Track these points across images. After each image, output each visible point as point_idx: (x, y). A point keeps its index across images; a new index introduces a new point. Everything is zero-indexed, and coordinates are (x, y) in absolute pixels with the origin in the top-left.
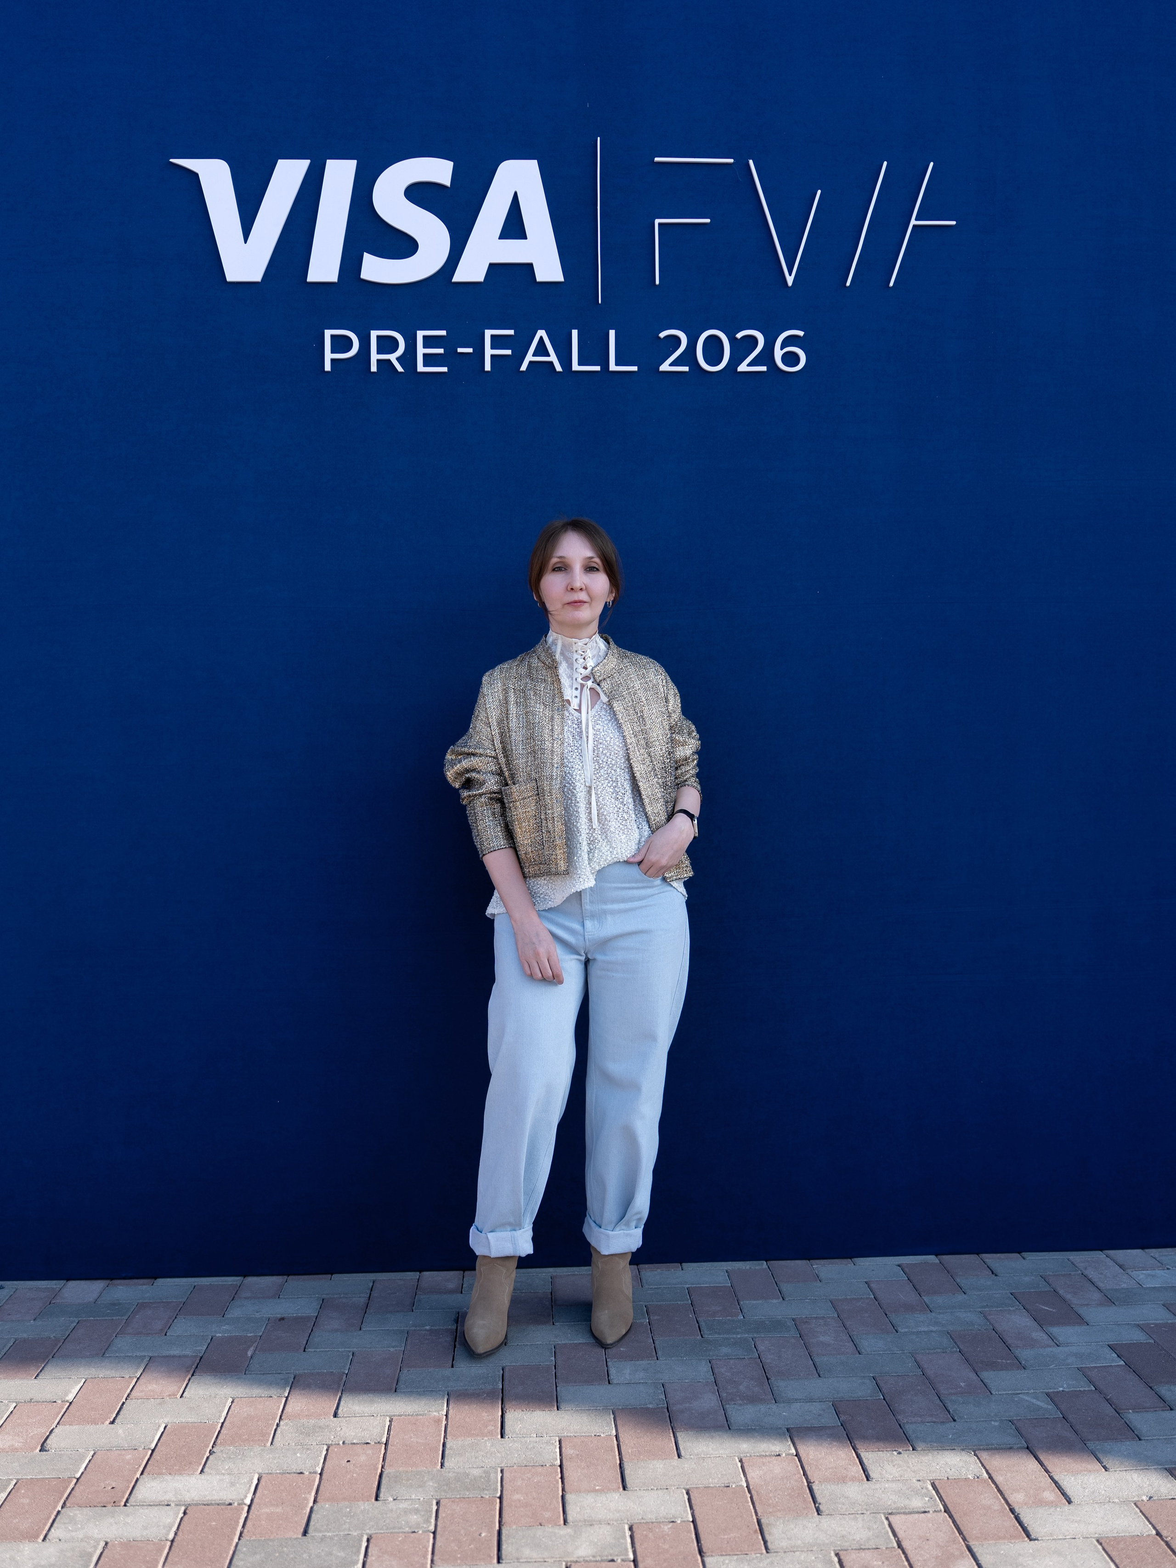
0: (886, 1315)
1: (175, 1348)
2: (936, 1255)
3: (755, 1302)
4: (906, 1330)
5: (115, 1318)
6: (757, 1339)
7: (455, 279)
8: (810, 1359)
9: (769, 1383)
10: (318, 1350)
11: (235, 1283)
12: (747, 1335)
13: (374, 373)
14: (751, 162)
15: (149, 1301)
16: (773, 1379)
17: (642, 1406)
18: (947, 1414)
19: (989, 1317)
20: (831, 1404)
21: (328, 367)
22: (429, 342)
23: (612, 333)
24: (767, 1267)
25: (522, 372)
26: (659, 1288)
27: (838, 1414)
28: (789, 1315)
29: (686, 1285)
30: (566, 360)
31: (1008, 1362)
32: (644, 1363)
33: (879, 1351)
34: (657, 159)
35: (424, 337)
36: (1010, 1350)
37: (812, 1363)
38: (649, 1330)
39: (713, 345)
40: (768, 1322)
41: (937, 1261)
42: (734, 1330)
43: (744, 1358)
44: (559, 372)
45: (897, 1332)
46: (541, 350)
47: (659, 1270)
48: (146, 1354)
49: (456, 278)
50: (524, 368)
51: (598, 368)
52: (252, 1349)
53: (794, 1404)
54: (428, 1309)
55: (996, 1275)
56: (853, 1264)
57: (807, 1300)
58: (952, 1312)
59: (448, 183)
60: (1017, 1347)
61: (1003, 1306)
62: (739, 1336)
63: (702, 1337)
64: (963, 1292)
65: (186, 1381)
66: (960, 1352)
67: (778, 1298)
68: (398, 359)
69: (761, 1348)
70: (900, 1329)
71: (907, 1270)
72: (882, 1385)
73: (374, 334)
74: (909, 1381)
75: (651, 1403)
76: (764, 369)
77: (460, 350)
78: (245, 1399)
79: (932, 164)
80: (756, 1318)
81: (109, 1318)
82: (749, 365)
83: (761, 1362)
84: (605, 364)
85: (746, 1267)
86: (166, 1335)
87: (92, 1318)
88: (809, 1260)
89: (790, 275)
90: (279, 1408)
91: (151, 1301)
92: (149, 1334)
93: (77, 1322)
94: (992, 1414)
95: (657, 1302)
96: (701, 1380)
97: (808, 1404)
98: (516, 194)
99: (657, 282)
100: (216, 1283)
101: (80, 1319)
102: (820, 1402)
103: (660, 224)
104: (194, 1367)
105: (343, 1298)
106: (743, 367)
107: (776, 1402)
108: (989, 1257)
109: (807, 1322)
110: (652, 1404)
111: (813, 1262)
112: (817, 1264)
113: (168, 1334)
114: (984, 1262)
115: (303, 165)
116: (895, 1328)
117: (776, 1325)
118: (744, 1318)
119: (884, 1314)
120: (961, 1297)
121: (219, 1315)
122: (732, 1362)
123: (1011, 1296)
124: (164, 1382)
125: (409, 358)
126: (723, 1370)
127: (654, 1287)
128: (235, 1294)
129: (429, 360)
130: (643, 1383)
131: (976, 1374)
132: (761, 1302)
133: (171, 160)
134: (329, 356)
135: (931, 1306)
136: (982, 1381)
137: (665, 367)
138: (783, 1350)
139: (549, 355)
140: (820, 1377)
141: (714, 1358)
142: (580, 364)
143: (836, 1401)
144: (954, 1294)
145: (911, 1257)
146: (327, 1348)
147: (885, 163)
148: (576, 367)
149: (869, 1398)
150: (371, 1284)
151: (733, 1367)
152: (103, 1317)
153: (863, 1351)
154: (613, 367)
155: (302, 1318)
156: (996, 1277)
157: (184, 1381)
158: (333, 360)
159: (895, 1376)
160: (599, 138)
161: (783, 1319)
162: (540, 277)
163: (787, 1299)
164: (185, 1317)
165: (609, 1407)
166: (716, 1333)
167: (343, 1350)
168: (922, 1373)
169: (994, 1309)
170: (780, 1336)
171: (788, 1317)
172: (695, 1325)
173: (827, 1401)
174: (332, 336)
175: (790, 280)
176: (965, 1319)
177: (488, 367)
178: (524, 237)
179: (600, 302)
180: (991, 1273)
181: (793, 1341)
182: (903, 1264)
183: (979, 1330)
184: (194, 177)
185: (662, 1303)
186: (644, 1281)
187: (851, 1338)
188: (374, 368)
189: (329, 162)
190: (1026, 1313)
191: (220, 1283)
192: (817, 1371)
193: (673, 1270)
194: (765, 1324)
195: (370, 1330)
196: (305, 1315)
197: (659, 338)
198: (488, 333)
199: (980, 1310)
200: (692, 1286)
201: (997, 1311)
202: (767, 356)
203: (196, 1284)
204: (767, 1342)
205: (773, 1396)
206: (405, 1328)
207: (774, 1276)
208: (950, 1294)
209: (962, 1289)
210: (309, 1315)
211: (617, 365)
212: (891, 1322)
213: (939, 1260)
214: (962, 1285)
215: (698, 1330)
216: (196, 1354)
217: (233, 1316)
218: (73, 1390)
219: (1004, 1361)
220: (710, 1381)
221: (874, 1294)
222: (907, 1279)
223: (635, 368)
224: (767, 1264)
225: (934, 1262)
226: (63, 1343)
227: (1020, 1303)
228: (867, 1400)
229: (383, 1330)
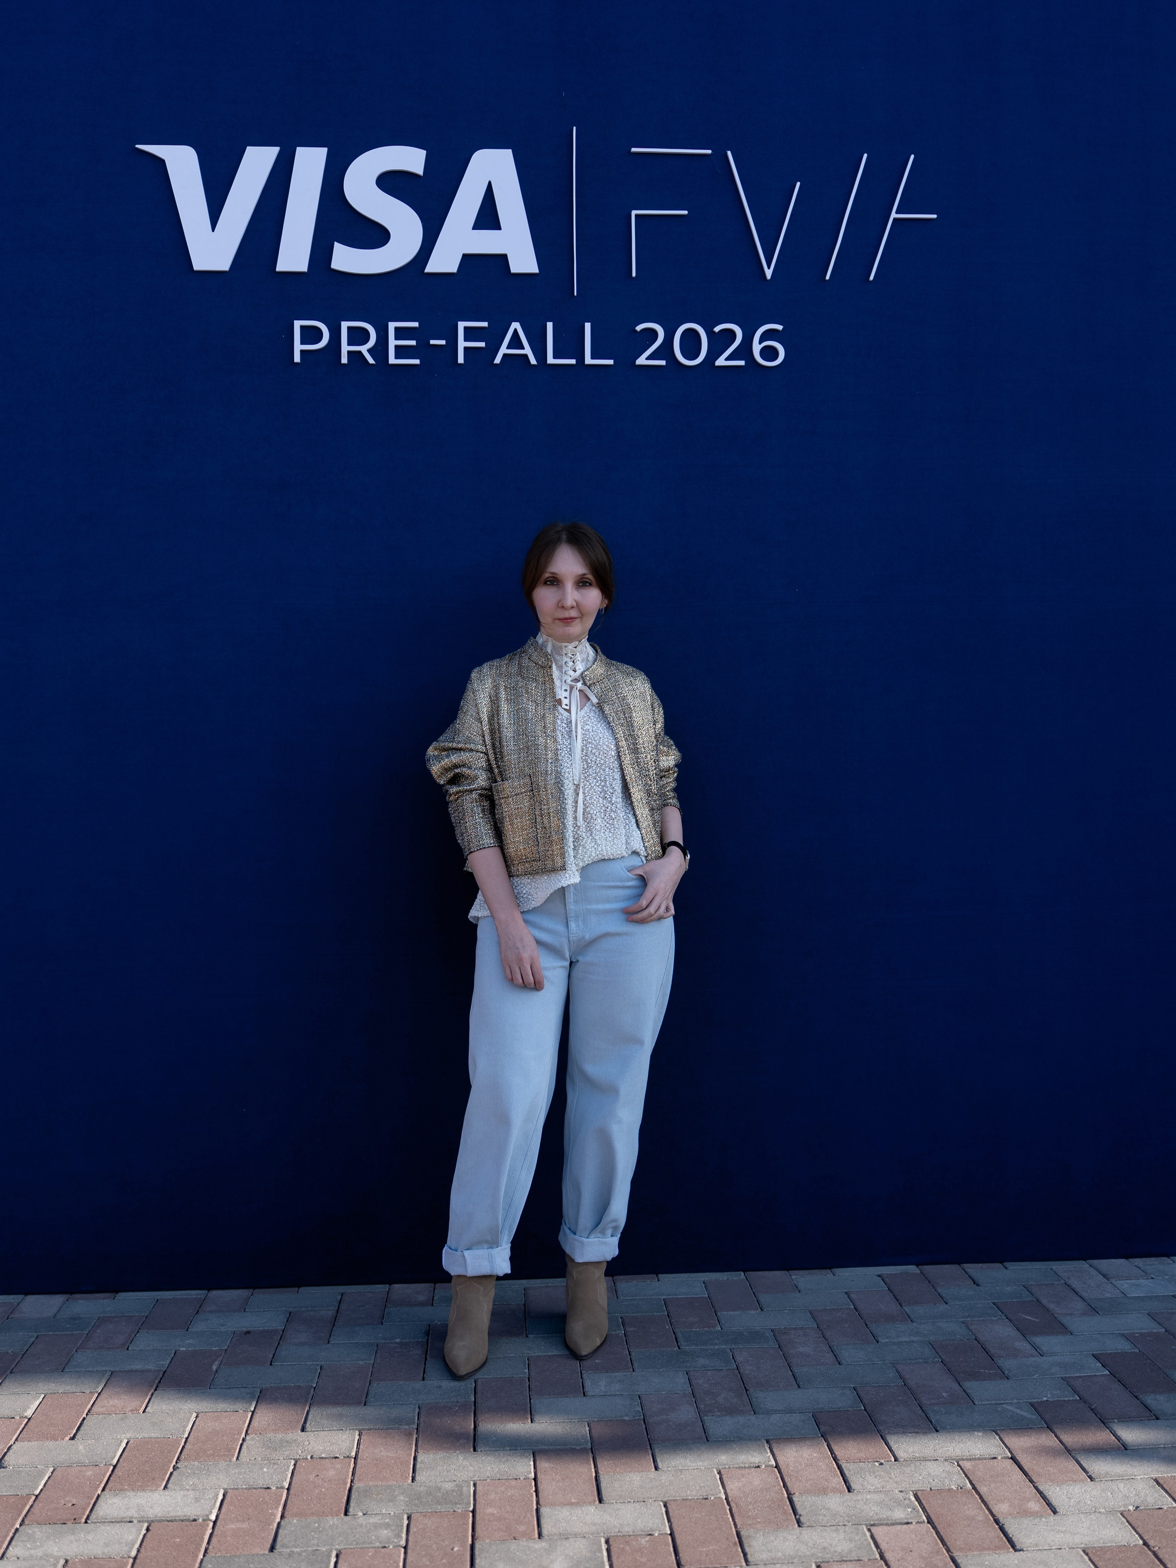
0: (867, 1325)
1: (137, 1363)
2: (917, 1265)
3: (732, 1313)
4: (887, 1340)
5: (75, 1333)
6: (735, 1350)
7: (426, 271)
8: (790, 1370)
9: (747, 1394)
10: (285, 1364)
11: (199, 1297)
12: (724, 1346)
13: (344, 364)
14: (729, 153)
15: (110, 1315)
16: (751, 1390)
17: (618, 1418)
18: (929, 1425)
19: (971, 1327)
20: (811, 1415)
21: (297, 359)
22: (401, 333)
23: (588, 326)
24: (745, 1277)
25: (497, 364)
26: (635, 1299)
27: (819, 1426)
28: (767, 1326)
29: (662, 1296)
30: (540, 353)
31: (991, 1372)
32: (619, 1375)
33: (859, 1361)
34: (634, 150)
35: (396, 328)
36: (993, 1360)
37: (792, 1374)
38: (625, 1341)
39: (692, 339)
40: (746, 1333)
41: (918, 1271)
42: (712, 1342)
43: (722, 1370)
44: (534, 365)
45: (878, 1343)
46: (516, 342)
47: (635, 1282)
48: (108, 1369)
49: (430, 268)
50: (497, 360)
51: (573, 362)
52: (217, 1363)
53: (774, 1415)
54: (399, 1321)
55: (978, 1285)
56: (832, 1275)
57: (786, 1311)
58: (933, 1322)
59: (421, 172)
60: (1000, 1357)
61: (986, 1316)
62: (716, 1347)
63: (679, 1348)
64: (945, 1302)
65: (149, 1396)
66: (942, 1362)
67: (757, 1309)
68: (369, 351)
69: (739, 1359)
70: (880, 1340)
71: (887, 1280)
72: (862, 1395)
73: (345, 325)
74: (890, 1392)
75: (627, 1415)
76: (742, 363)
77: (432, 342)
78: (209, 1414)
79: (912, 157)
80: (734, 1329)
81: (69, 1333)
83: (740, 1373)
84: (581, 357)
85: (723, 1278)
86: (128, 1349)
87: (52, 1333)
88: (788, 1270)
89: (769, 268)
90: (245, 1422)
91: (112, 1315)
92: (111, 1348)
93: (36, 1336)
95: (633, 1313)
96: (678, 1392)
97: (788, 1415)
98: (490, 183)
99: (634, 274)
100: (180, 1297)
101: (39, 1334)
102: (800, 1412)
103: (636, 216)
104: (157, 1382)
105: (311, 1311)
106: (721, 362)
107: (755, 1414)
108: (971, 1268)
109: (785, 1333)
110: (629, 1416)
111: (792, 1272)
112: (795, 1275)
113: (130, 1348)
114: (965, 1272)
115: (272, 152)
116: (876, 1338)
117: (755, 1336)
118: (722, 1329)
119: (864, 1325)
120: (942, 1307)
121: (183, 1329)
122: (709, 1373)
123: (993, 1305)
124: (126, 1397)
125: (380, 350)
126: (701, 1381)
127: (629, 1298)
128: (200, 1308)
129: (401, 352)
130: (618, 1395)
131: (959, 1384)
132: (739, 1312)
133: (137, 146)
134: (298, 347)
135: (912, 1317)
136: (965, 1391)
137: (642, 361)
139: (523, 348)
140: (799, 1387)
141: (692, 1370)
142: (555, 357)
143: (816, 1412)
144: (935, 1304)
145: (892, 1267)
146: (294, 1362)
147: (865, 156)
148: (550, 360)
149: (849, 1409)
150: (340, 1297)
151: (711, 1378)
152: (63, 1331)
153: (843, 1361)
154: (588, 360)
155: (268, 1331)
156: (977, 1287)
157: (147, 1396)
158: (302, 352)
159: (876, 1386)
160: (575, 128)
161: (762, 1330)
163: (765, 1310)
164: (147, 1331)
165: (584, 1420)
166: (693, 1344)
167: (311, 1363)
168: (903, 1384)
169: (976, 1319)
170: (759, 1347)
171: (766, 1328)
172: (672, 1336)
173: (807, 1412)
174: (302, 327)
175: (769, 273)
176: (947, 1329)
177: (461, 360)
178: (499, 228)
179: (575, 294)
180: (973, 1283)
181: (772, 1351)
182: (883, 1274)
183: (961, 1340)
184: (160, 163)
185: (638, 1314)
186: (619, 1293)
187: (831, 1349)
188: (344, 360)
189: (299, 149)
190: (1008, 1323)
191: (184, 1297)
192: (796, 1381)
193: (648, 1281)
194: (744, 1334)
195: (339, 1343)
196: (271, 1328)
197: (636, 331)
198: (461, 325)
199: (962, 1320)
200: (669, 1297)
201: (980, 1321)
202: (745, 351)
203: (159, 1297)
204: (745, 1353)
205: (752, 1407)
206: (374, 1341)
207: (752, 1287)
208: (931, 1304)
209: (943, 1299)
210: (276, 1328)
211: (592, 358)
212: (871, 1333)
213: (920, 1270)
214: (944, 1295)
215: (675, 1342)
216: (159, 1369)
217: (197, 1330)
218: (32, 1406)
219: (987, 1371)
220: (687, 1392)
221: (854, 1305)
222: (887, 1289)
223: (611, 362)
224: (745, 1275)
225: (915, 1271)
226: (21, 1358)
227: (1003, 1313)
228: (848, 1411)
229: (352, 1343)
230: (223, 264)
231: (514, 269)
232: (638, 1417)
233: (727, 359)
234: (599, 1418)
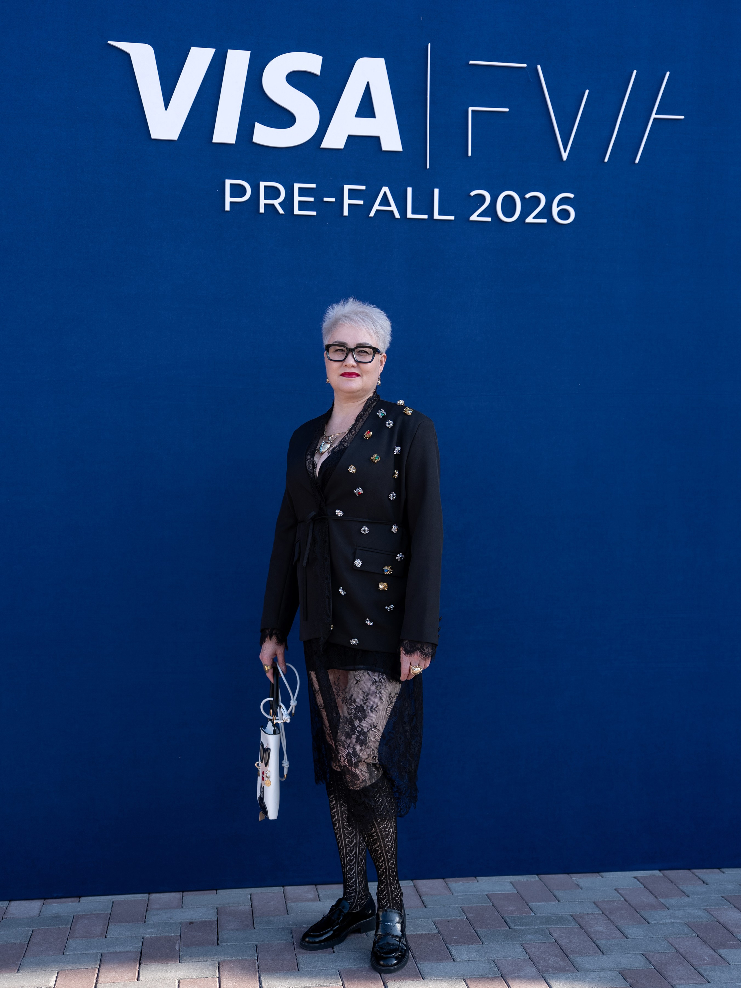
0: (637, 912)
1: (118, 946)
2: (660, 870)
3: (539, 904)
4: (655, 922)
5: (61, 927)
6: (550, 929)
7: (323, 146)
8: (593, 942)
9: (568, 959)
10: (229, 944)
11: (144, 898)
12: (541, 927)
13: (262, 213)
14: (539, 67)
15: (82, 914)
16: (571, 956)
17: (484, 976)
18: (703, 979)
19: (712, 913)
20: (618, 972)
21: (227, 208)
22: (303, 192)
23: (436, 191)
24: (539, 879)
25: (371, 217)
26: (465, 895)
27: (626, 979)
28: (567, 913)
29: (484, 892)
30: (402, 209)
31: (735, 943)
32: (474, 946)
33: (640, 936)
34: (471, 62)
35: (300, 188)
36: (734, 935)
37: (595, 945)
38: (469, 924)
39: (509, 203)
40: (554, 917)
41: (661, 875)
42: (531, 923)
43: (545, 942)
44: (398, 219)
45: (649, 923)
46: (385, 201)
47: (461, 882)
48: (98, 952)
49: (324, 145)
50: (372, 214)
51: (426, 217)
52: (178, 944)
53: (592, 973)
54: (300, 913)
55: (707, 884)
56: (601, 877)
57: (577, 902)
58: (684, 909)
59: (318, 71)
60: (738, 933)
61: (719, 905)
62: (536, 927)
63: (510, 928)
64: (687, 896)
65: (137, 969)
66: (698, 936)
67: (555, 901)
68: (280, 204)
69: (555, 935)
70: (650, 921)
71: (641, 880)
72: (650, 959)
73: (262, 184)
74: (669, 956)
75: (489, 974)
76: (545, 221)
77: (326, 199)
78: (188, 980)
79: (668, 73)
80: (543, 914)
81: (57, 927)
82: (534, 218)
83: (558, 945)
84: (431, 214)
85: (524, 879)
86: (106, 937)
87: (43, 928)
88: (568, 874)
89: (565, 152)
90: (216, 985)
91: (83, 914)
92: (93, 937)
93: (32, 930)
94: (735, 978)
95: (468, 904)
96: (519, 958)
97: (602, 972)
98: (368, 83)
99: (470, 154)
100: (129, 899)
101: (33, 929)
102: (609, 971)
103: (473, 111)
104: (138, 959)
105: (232, 906)
106: (530, 219)
107: (578, 972)
108: (699, 872)
109: (581, 917)
110: (491, 974)
111: (572, 875)
112: (575, 877)
113: (108, 937)
114: (696, 875)
115: (209, 53)
116: (647, 921)
117: (560, 919)
118: (535, 915)
119: (635, 911)
120: (686, 899)
121: (142, 922)
122: (537, 945)
123: (722, 898)
124: (120, 971)
125: (288, 203)
126: (533, 950)
127: (461, 894)
128: (147, 906)
129: (303, 205)
130: (478, 960)
131: (714, 951)
132: (543, 903)
133: (109, 42)
134: (228, 199)
135: (667, 906)
136: (720, 956)
137: (474, 217)
138: (571, 936)
139: (390, 206)
140: (604, 954)
141: (524, 942)
142: (413, 213)
143: (621, 970)
144: (681, 897)
145: (642, 872)
146: (235, 942)
147: (635, 72)
148: (410, 215)
149: (644, 968)
150: (250, 896)
151: (539, 948)
152: (51, 926)
153: (629, 936)
154: (436, 216)
155: (206, 922)
156: (707, 886)
157: (136, 969)
158: (231, 203)
159: (657, 953)
160: (429, 44)
161: (564, 915)
162: (386, 147)
163: (562, 902)
164: (115, 924)
165: (460, 977)
166: (519, 925)
167: (247, 943)
168: (675, 951)
169: (713, 907)
170: (566, 927)
171: (567, 914)
172: (501, 920)
173: (615, 970)
174: (231, 185)
175: (565, 156)
176: (695, 914)
177: (346, 213)
178: (374, 117)
179: (428, 167)
180: (703, 883)
181: (576, 930)
182: (637, 876)
183: (707, 922)
184: (127, 56)
185: (471, 905)
186: (453, 890)
187: (617, 928)
188: (262, 210)
189: (229, 51)
190: (737, 910)
191: (132, 899)
192: (600, 950)
193: (471, 882)
194: (552, 918)
195: (263, 929)
196: (208, 919)
197: (470, 196)
198: (347, 188)
199: (703, 908)
200: (489, 893)
201: (716, 908)
202: (547, 212)
203: (114, 900)
204: (557, 931)
205: (575, 967)
206: (288, 927)
207: (547, 886)
208: (678, 897)
209: (685, 894)
210: (211, 919)
211: (440, 214)
212: (642, 917)
213: (663, 874)
214: (685, 891)
215: (505, 924)
216: (136, 950)
217: (152, 922)
218: (52, 979)
219: (731, 943)
220: (526, 958)
221: (623, 897)
222: (643, 887)
223: (452, 218)
224: (538, 877)
225: (659, 875)
226: (27, 946)
227: (731, 903)
228: (643, 969)
229: (272, 928)
230: (174, 135)
231: (385, 148)
232: (498, 975)
234: (471, 976)
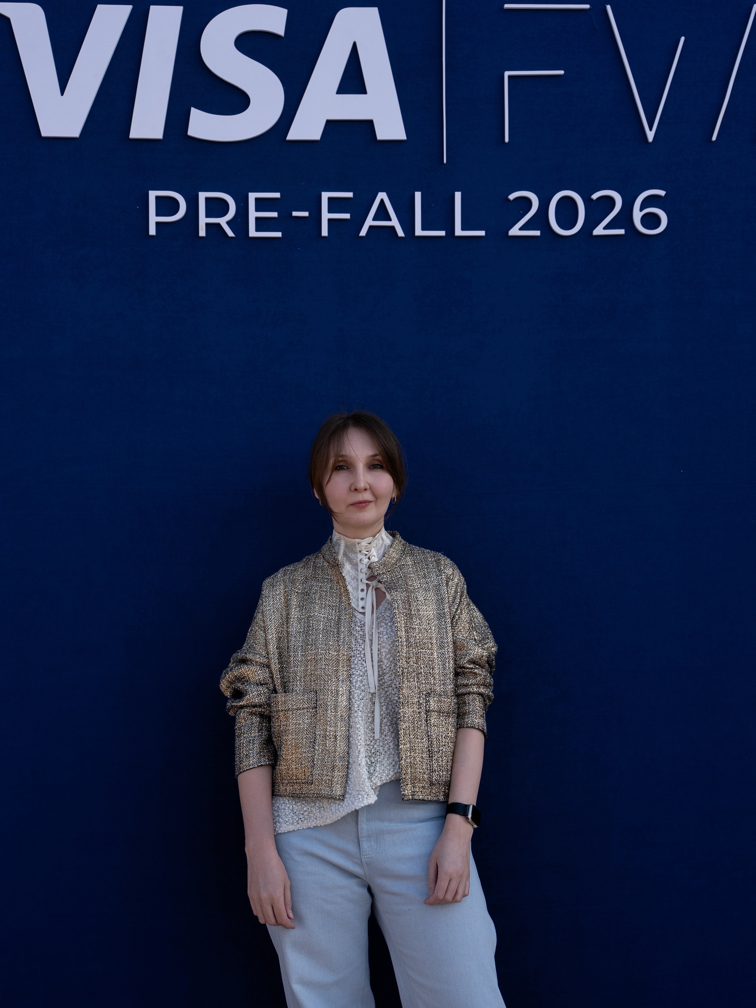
7: (289, 137)
13: (202, 237)
14: (609, 8)
21: (152, 231)
22: (261, 204)
23: (458, 196)
25: (362, 237)
30: (408, 225)
34: (507, 6)
35: (257, 199)
39: (567, 208)
44: (402, 238)
46: (382, 214)
49: (292, 136)
50: (363, 233)
51: (442, 233)
59: (281, 31)
68: (228, 223)
73: (202, 196)
76: (622, 232)
77: (295, 214)
84: (451, 229)
89: (651, 130)
98: (355, 44)
99: (507, 140)
103: (510, 77)
106: (599, 231)
115: (124, 11)
125: (240, 222)
129: (261, 224)
134: (153, 219)
137: (515, 231)
139: (389, 219)
142: (423, 229)
148: (419, 232)
154: (459, 232)
158: (158, 224)
162: (381, 135)
174: (158, 198)
175: (650, 135)
177: (325, 232)
178: (365, 92)
179: (445, 161)
184: (7, 23)
188: (202, 233)
189: (152, 7)
197: (509, 200)
198: (325, 196)
202: (624, 218)
211: (463, 229)
223: (482, 233)
230: (74, 131)
233: (605, 228)
